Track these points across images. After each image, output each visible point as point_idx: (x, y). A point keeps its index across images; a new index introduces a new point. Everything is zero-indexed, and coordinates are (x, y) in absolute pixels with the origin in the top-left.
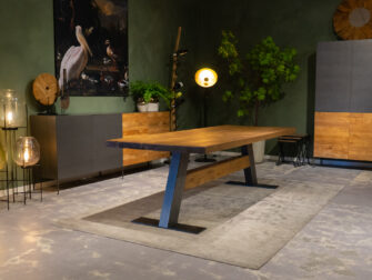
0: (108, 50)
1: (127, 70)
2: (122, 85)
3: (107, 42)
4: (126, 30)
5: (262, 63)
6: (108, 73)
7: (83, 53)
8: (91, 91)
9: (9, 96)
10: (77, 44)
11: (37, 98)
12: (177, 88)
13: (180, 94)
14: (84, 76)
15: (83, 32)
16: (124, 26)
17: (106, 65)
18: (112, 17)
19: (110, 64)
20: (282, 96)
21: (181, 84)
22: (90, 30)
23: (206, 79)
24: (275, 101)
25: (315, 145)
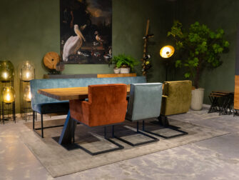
0: (97, 37)
1: (111, 48)
2: (107, 57)
3: (96, 32)
4: (111, 24)
5: (191, 40)
6: (97, 51)
7: (79, 40)
8: (84, 61)
9: (27, 64)
10: (75, 35)
11: (46, 65)
12: (147, 59)
13: (148, 63)
14: (79, 53)
15: (79, 28)
16: (109, 22)
17: (96, 46)
18: (100, 18)
19: (98, 46)
20: (220, 63)
21: (149, 56)
22: (84, 27)
23: (168, 53)
24: (216, 67)
25: (235, 100)
